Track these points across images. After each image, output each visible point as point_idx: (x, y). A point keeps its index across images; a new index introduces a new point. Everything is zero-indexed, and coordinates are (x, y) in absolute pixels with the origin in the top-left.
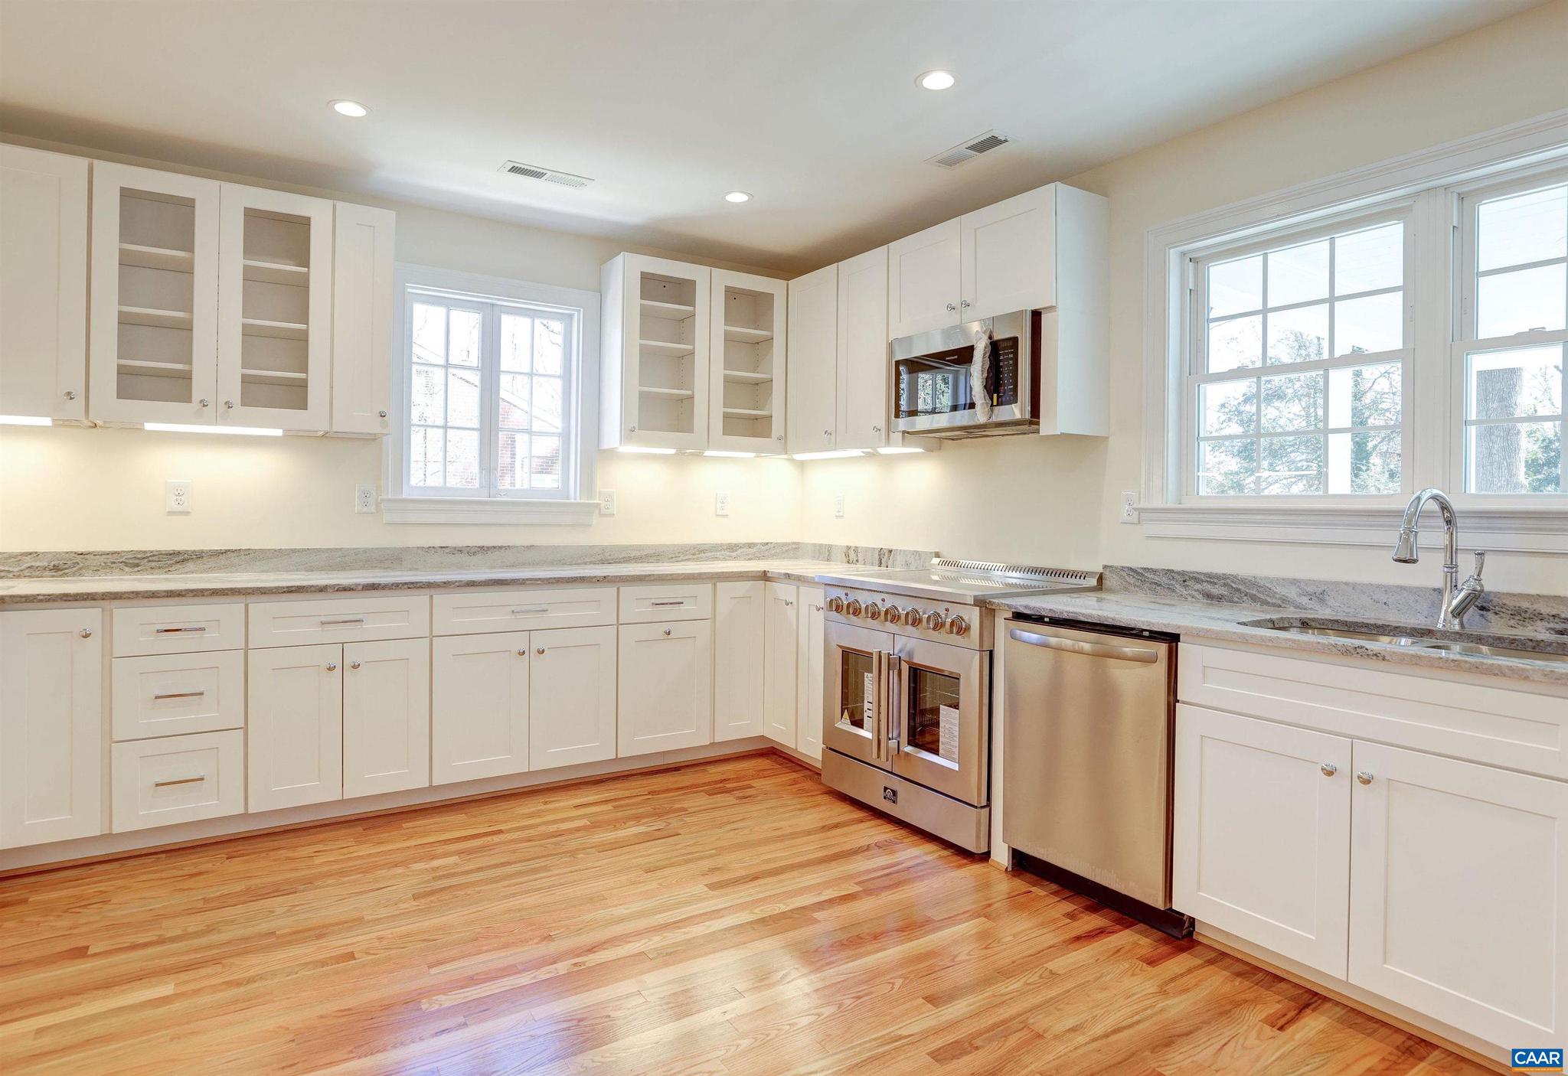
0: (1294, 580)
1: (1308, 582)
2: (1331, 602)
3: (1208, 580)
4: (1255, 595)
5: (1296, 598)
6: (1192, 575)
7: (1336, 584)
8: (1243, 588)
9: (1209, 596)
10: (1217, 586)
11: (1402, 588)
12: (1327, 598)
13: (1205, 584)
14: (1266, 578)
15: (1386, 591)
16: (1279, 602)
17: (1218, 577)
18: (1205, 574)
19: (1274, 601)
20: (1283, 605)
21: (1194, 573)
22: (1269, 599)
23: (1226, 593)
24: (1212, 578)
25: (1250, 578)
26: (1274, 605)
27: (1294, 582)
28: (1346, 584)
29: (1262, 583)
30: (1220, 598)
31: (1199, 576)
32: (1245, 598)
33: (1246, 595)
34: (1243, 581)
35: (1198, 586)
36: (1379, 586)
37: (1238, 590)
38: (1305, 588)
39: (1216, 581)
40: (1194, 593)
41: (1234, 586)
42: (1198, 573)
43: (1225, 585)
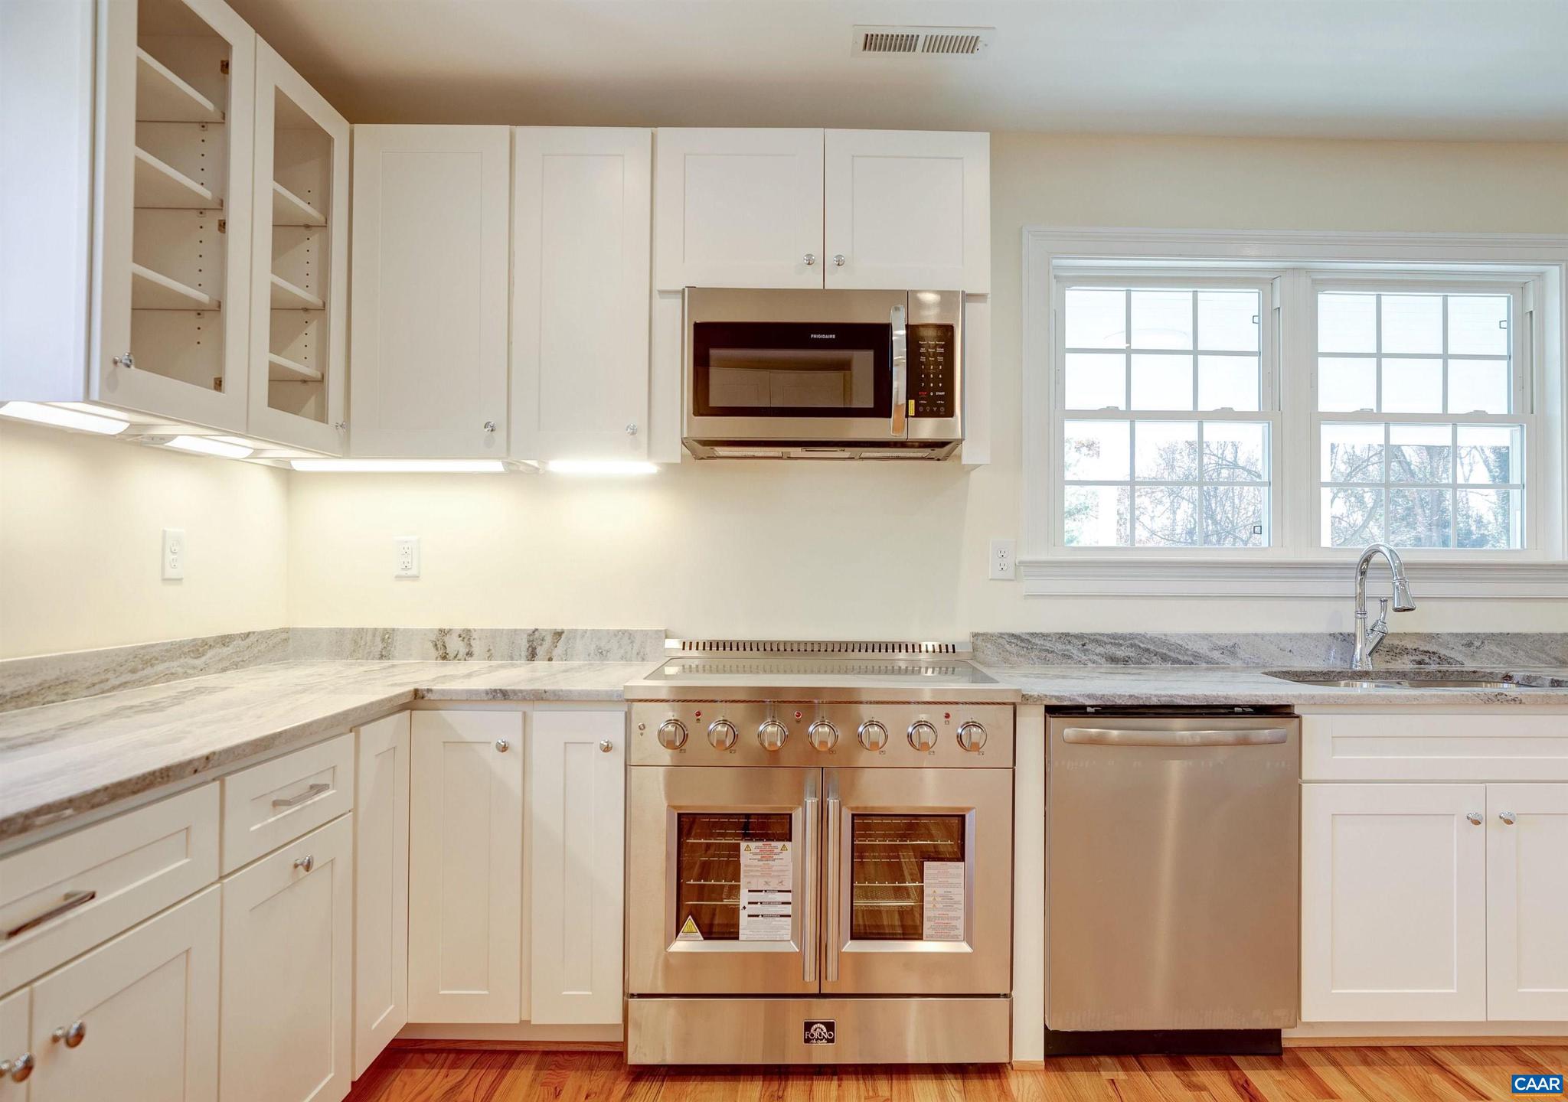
0: (1206, 634)
1: (1220, 636)
2: (1242, 654)
3: (1113, 641)
4: (1165, 654)
5: (1209, 654)
6: (1092, 637)
7: (1246, 636)
8: (1152, 648)
9: (1113, 660)
10: (1123, 648)
11: (1304, 635)
12: (1238, 650)
13: (1108, 646)
14: (1178, 635)
15: (1291, 639)
16: (1191, 659)
17: (1123, 637)
18: (1108, 635)
19: (1186, 658)
20: (1195, 662)
21: (1095, 634)
22: (1180, 657)
23: (1133, 654)
24: (1116, 639)
25: (1159, 637)
26: (1185, 662)
27: (1206, 637)
28: (1256, 635)
29: (1173, 641)
30: (1126, 661)
31: (1101, 638)
32: (1155, 657)
33: (1155, 655)
34: (1152, 640)
35: (1099, 650)
36: (1285, 635)
37: (1147, 650)
38: (1217, 642)
39: (1121, 642)
40: (1095, 658)
41: (1142, 645)
42: (1100, 635)
43: (1132, 646)
